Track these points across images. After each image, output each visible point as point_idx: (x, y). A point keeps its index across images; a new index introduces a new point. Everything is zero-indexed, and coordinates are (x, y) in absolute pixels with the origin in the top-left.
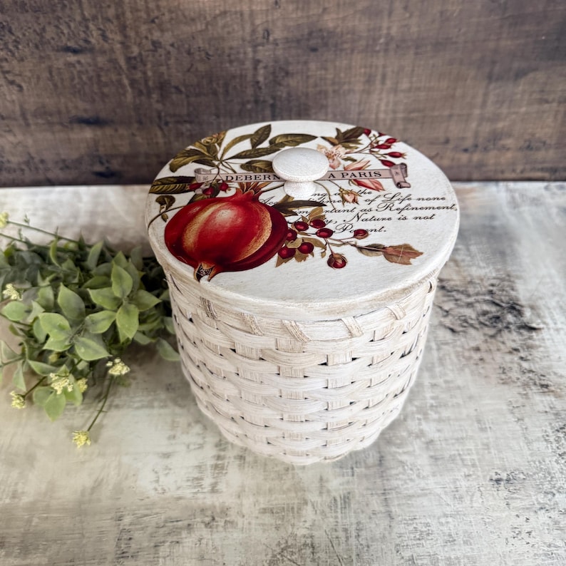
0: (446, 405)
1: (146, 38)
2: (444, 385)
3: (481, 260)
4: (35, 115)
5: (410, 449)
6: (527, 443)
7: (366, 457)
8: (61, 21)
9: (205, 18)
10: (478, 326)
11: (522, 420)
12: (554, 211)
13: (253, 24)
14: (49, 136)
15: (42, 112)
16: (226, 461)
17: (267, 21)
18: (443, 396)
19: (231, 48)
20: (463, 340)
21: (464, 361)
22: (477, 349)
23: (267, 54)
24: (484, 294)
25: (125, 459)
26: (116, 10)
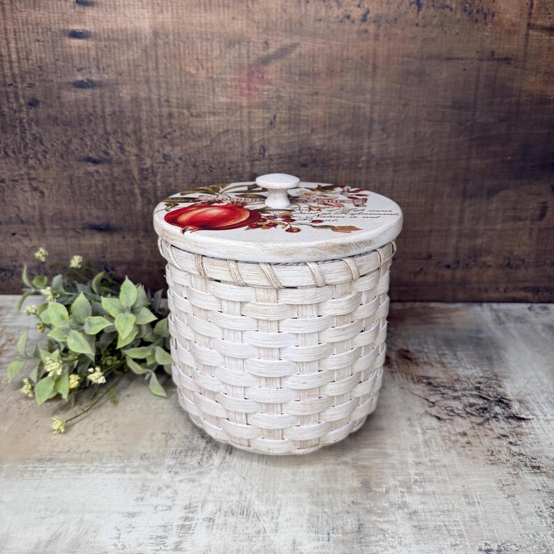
0: (431, 481)
1: (159, 151)
2: (429, 464)
3: (469, 363)
4: (52, 221)
5: (392, 518)
6: (519, 518)
7: (344, 524)
8: (86, 134)
9: (210, 135)
10: (465, 416)
11: (514, 496)
12: (540, 327)
13: (251, 141)
14: (61, 241)
15: (59, 218)
16: (194, 522)
17: (263, 139)
18: (428, 473)
19: (232, 162)
20: (449, 426)
21: (450, 444)
22: (465, 434)
23: (262, 168)
24: (472, 390)
25: (87, 517)
26: (135, 125)
